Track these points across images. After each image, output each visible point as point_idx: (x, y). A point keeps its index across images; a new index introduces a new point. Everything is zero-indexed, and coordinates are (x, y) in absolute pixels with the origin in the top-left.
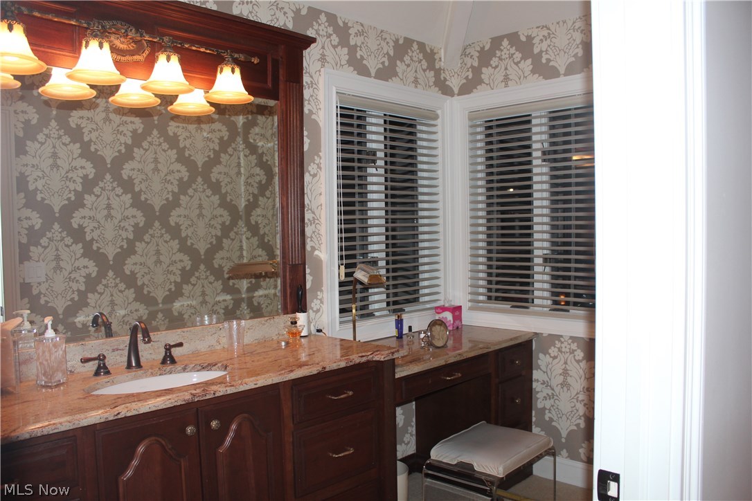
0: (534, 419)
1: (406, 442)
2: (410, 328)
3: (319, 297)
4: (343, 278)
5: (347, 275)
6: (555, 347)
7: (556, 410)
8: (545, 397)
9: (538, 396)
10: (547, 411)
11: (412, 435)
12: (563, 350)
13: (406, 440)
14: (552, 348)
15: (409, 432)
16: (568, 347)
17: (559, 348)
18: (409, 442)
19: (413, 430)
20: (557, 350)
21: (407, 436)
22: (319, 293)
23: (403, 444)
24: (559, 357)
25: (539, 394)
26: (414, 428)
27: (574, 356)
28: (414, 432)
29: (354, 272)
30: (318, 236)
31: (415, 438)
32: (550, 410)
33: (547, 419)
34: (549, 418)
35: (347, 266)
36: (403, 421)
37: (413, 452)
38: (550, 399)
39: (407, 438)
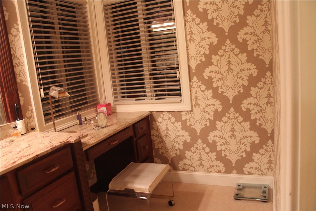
0: (154, 154)
1: (92, 178)
2: (85, 119)
3: (30, 109)
4: (43, 96)
5: (45, 94)
6: (160, 117)
7: (165, 148)
8: (158, 143)
9: (155, 142)
10: (160, 149)
11: (94, 173)
12: (165, 118)
13: (91, 177)
14: (159, 118)
15: (93, 172)
16: (167, 116)
17: (162, 118)
18: (93, 178)
19: (94, 171)
20: (161, 119)
21: (92, 174)
22: (29, 107)
23: (91, 179)
24: (163, 122)
25: (155, 141)
26: (95, 169)
27: (171, 121)
28: (95, 172)
29: (49, 92)
30: (23, 73)
31: (96, 174)
32: (161, 148)
33: (160, 153)
34: (162, 152)
35: (44, 89)
36: (88, 167)
37: (96, 182)
38: (161, 143)
39: (92, 175)
